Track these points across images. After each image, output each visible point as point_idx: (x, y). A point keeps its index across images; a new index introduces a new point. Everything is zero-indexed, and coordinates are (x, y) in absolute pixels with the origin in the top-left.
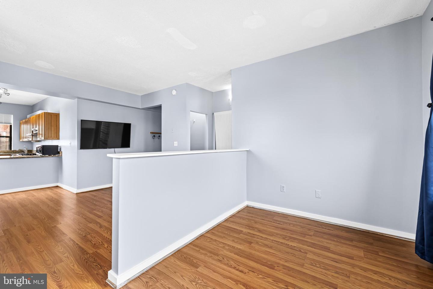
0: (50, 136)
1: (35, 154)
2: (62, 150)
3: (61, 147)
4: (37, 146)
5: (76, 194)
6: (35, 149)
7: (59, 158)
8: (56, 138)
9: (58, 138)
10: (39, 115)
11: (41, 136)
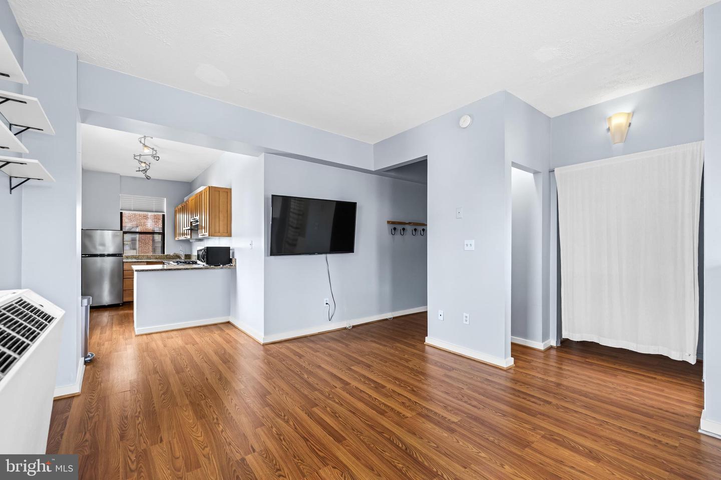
0: (217, 230)
1: (196, 263)
2: (236, 256)
3: (234, 249)
4: (198, 248)
5: (264, 345)
6: (195, 253)
7: (230, 270)
8: (227, 234)
9: (229, 234)
10: (201, 193)
11: (203, 230)
